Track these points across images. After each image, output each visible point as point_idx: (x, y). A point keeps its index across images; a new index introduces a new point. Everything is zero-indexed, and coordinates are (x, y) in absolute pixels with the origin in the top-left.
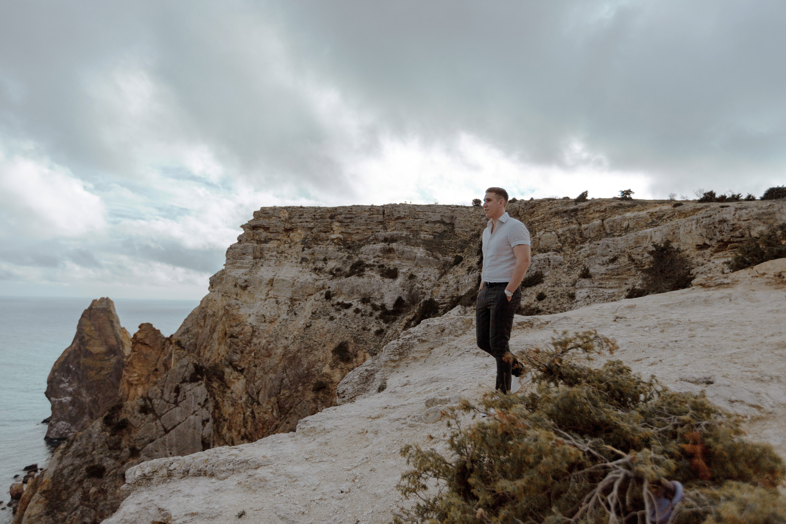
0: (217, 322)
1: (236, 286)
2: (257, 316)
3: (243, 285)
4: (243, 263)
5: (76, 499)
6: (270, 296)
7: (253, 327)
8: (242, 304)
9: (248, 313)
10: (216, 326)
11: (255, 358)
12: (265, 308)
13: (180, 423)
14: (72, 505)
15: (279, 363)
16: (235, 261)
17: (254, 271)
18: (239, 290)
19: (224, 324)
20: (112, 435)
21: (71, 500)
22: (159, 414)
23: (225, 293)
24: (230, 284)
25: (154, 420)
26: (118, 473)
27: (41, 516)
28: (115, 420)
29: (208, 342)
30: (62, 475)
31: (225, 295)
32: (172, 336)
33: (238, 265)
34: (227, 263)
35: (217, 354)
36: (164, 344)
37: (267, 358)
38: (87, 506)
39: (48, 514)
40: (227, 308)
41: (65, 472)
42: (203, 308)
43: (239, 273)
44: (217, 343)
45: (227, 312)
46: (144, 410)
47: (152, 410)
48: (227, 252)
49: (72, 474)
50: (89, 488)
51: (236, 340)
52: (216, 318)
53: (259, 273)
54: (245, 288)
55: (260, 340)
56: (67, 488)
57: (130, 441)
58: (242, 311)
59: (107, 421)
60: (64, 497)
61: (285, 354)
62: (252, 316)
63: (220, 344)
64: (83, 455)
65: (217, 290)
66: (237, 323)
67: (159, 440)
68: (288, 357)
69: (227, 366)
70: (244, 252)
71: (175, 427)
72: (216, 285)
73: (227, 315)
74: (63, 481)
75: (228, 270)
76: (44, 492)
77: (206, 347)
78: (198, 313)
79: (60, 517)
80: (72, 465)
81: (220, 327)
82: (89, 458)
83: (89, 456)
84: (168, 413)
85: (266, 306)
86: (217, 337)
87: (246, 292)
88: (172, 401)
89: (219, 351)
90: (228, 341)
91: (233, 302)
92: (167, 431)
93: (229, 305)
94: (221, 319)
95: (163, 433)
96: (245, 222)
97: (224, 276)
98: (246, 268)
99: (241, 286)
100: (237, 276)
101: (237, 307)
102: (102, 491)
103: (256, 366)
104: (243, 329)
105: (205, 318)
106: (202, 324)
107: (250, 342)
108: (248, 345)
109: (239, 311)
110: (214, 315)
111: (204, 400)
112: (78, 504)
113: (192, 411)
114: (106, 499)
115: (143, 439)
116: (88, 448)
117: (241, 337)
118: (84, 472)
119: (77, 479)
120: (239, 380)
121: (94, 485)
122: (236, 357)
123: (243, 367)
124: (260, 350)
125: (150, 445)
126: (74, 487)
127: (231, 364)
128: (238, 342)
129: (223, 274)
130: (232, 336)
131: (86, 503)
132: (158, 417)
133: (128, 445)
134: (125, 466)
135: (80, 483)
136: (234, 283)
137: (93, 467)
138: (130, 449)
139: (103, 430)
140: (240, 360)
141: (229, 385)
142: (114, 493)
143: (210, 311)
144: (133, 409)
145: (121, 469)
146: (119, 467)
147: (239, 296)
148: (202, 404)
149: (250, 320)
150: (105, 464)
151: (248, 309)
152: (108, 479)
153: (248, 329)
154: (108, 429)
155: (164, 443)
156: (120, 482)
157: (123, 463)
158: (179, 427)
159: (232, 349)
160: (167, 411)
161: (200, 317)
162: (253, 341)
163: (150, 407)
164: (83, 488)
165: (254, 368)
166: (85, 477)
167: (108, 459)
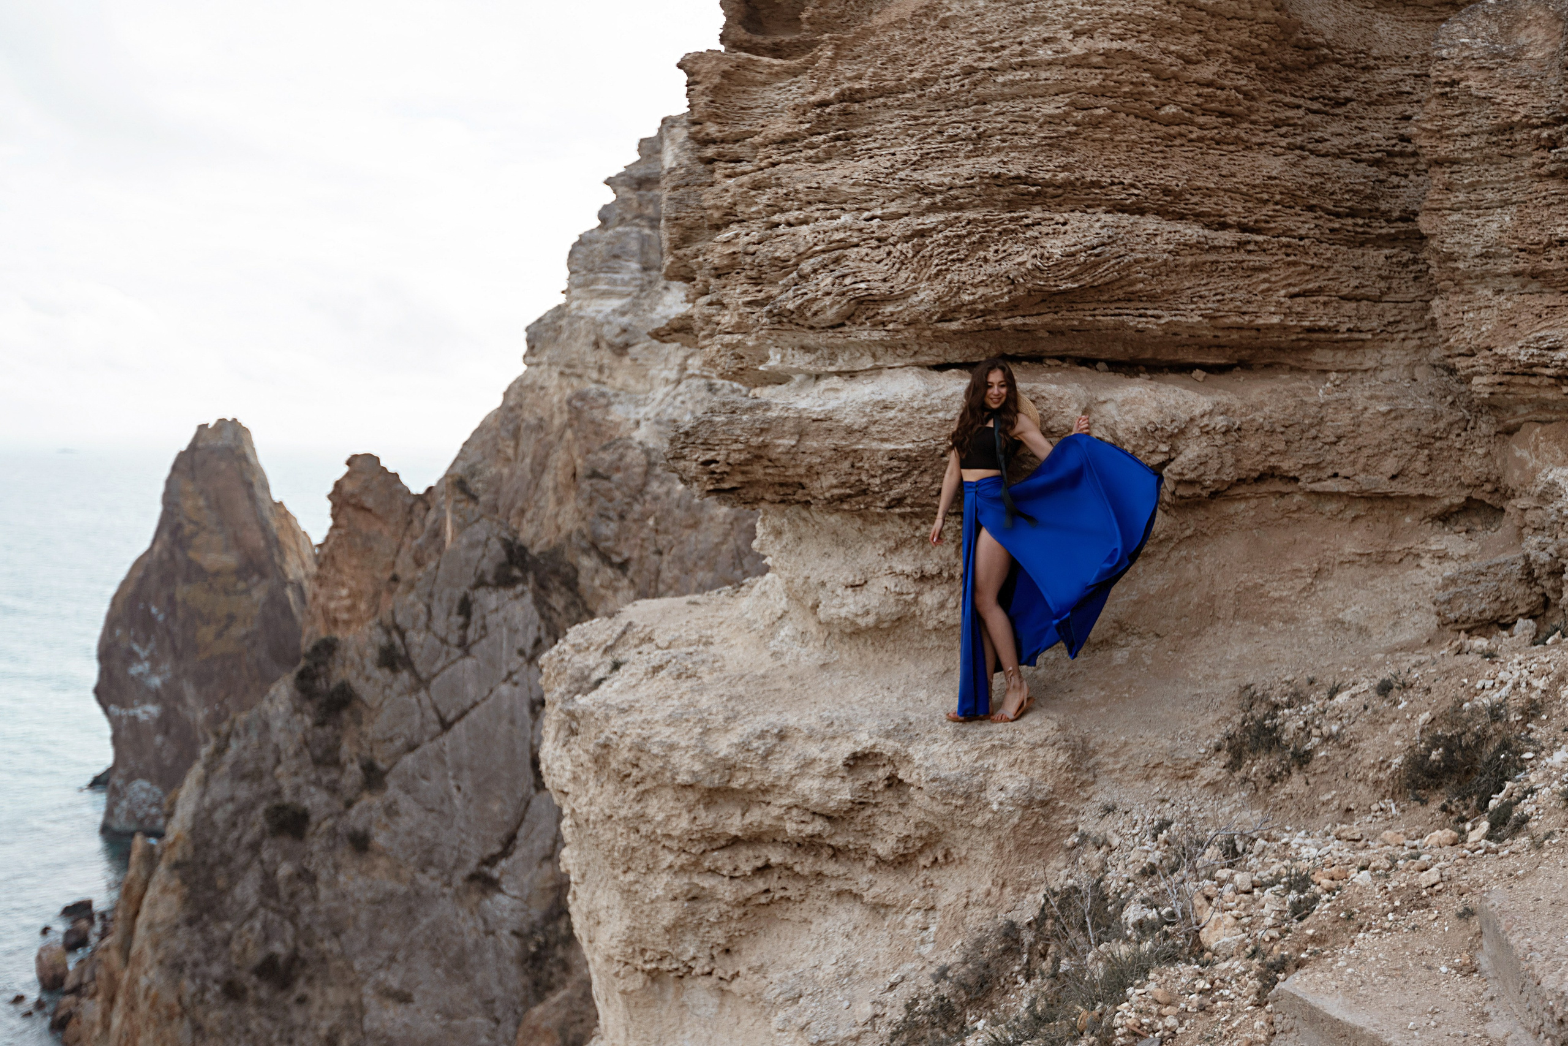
0: (551, 445)
1: (596, 345)
2: (658, 423)
3: (618, 341)
4: (614, 282)
5: (247, 890)
6: (690, 371)
7: (647, 452)
8: (617, 395)
9: (633, 417)
10: (547, 456)
11: (657, 531)
12: (677, 404)
13: (475, 704)
14: (243, 904)
16: (591, 276)
17: (645, 304)
18: (606, 356)
19: (568, 449)
20: (320, 724)
21: (238, 891)
22: (424, 676)
23: (569, 367)
24: (581, 340)
25: (415, 690)
26: (340, 829)
27: (177, 928)
28: (321, 684)
29: (527, 500)
30: (213, 826)
31: (568, 371)
32: (431, 489)
33: (602, 287)
34: (571, 283)
35: (553, 528)
36: (411, 511)
37: (687, 532)
38: (274, 910)
39: (190, 922)
40: (579, 404)
41: (220, 818)
42: (511, 409)
43: (603, 309)
44: (551, 497)
45: (576, 414)
46: (392, 659)
47: (408, 664)
48: (571, 253)
49: (234, 825)
50: (276, 865)
51: (606, 485)
52: (547, 434)
53: (659, 309)
54: (621, 350)
55: (668, 485)
56: (225, 860)
57: (360, 746)
58: (618, 413)
59: (305, 683)
60: (221, 883)
61: (733, 521)
62: (643, 424)
63: (560, 502)
64: (256, 776)
65: (545, 359)
66: (605, 442)
67: (428, 748)
68: (741, 528)
69: (585, 553)
70: (616, 251)
71: (463, 714)
72: (545, 347)
73: (576, 423)
74: (216, 841)
75: (574, 305)
77: (522, 512)
78: (497, 424)
79: (217, 933)
80: (232, 799)
81: (558, 458)
82: (268, 784)
83: (267, 779)
84: (446, 673)
85: (680, 398)
86: (551, 484)
87: (627, 361)
88: (454, 638)
89: (560, 520)
90: (586, 486)
91: (592, 388)
92: (446, 726)
93: (582, 396)
94: (561, 438)
95: (436, 727)
97: (563, 322)
98: (623, 295)
99: (611, 346)
100: (600, 317)
101: (603, 401)
102: (306, 876)
103: (660, 553)
104: (621, 457)
105: (516, 435)
106: (510, 452)
107: (641, 491)
108: (636, 500)
109: (608, 413)
110: (541, 426)
111: (531, 642)
112: (253, 901)
113: (504, 673)
114: (315, 897)
115: (391, 740)
116: (264, 759)
117: (617, 477)
118: (262, 819)
119: (248, 838)
120: (616, 590)
121: (287, 856)
122: (608, 529)
123: (626, 555)
124: (669, 512)
125: (409, 760)
126: (242, 858)
127: (594, 547)
128: (610, 490)
129: (560, 318)
130: (594, 475)
131: (272, 903)
132: (422, 683)
133: (358, 755)
134: (353, 812)
135: (255, 847)
136: (593, 338)
137: (281, 809)
138: (363, 768)
139: (297, 710)
140: (617, 538)
141: (591, 606)
142: (332, 883)
143: (529, 418)
144: (362, 657)
145: (345, 818)
146: (340, 814)
147: (607, 372)
148: (529, 652)
149: (639, 435)
150: (307, 803)
151: (632, 408)
152: (316, 844)
153: (635, 457)
154: (308, 706)
155: (440, 757)
156: (344, 853)
157: (349, 804)
158: (473, 714)
159: (595, 507)
160: (444, 668)
161: (503, 434)
162: (649, 489)
163: (403, 652)
164: (262, 862)
165: (656, 557)
166: (263, 834)
167: (313, 789)
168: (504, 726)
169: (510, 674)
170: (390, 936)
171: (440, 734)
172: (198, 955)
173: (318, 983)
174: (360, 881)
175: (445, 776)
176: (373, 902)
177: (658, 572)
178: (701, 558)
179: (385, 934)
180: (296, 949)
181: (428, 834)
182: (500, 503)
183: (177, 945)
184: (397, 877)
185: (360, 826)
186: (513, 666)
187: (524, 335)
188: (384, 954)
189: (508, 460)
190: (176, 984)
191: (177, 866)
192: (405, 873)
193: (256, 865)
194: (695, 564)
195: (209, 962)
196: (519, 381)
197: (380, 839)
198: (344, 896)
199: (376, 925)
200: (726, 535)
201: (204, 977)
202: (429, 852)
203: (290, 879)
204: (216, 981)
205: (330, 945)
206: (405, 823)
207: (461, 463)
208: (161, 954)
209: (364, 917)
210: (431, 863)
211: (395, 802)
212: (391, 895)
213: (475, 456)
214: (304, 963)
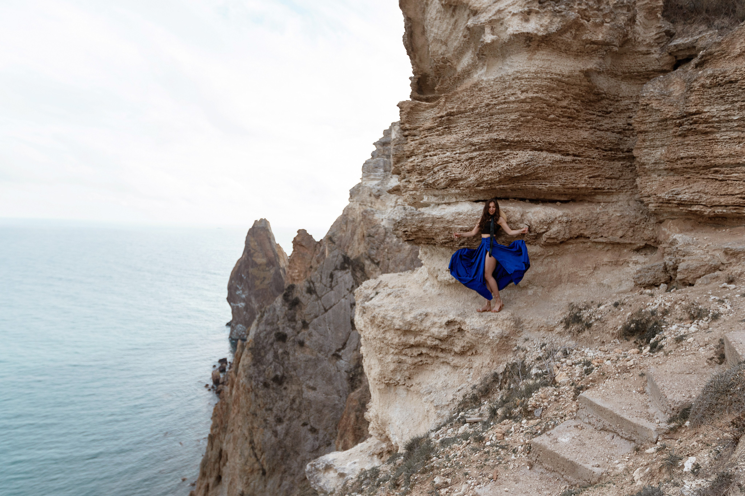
0: (357, 227)
1: (370, 195)
2: (389, 220)
3: (377, 194)
4: (376, 176)
5: (270, 356)
6: (398, 203)
7: (385, 229)
8: (376, 211)
9: (381, 218)
10: (355, 230)
11: (388, 253)
12: (394, 213)
13: (334, 304)
14: (269, 360)
15: (408, 257)
16: (369, 174)
17: (385, 182)
18: (373, 199)
19: (362, 228)
20: (290, 309)
21: (267, 356)
22: (320, 296)
23: (362, 202)
24: (366, 194)
25: (317, 300)
26: (296, 340)
27: (250, 366)
28: (290, 298)
29: (350, 243)
30: (260, 337)
31: (362, 203)
32: (321, 240)
33: (372, 177)
34: (363, 176)
35: (357, 252)
36: (316, 247)
37: (397, 253)
38: (277, 362)
39: (254, 365)
40: (365, 214)
41: (262, 335)
42: (345, 215)
43: (372, 184)
44: (357, 243)
45: (364, 217)
46: (310, 291)
47: (315, 292)
48: (363, 167)
49: (266, 337)
50: (278, 350)
51: (373, 239)
52: (356, 223)
53: (389, 184)
54: (378, 197)
55: (391, 239)
56: (264, 348)
57: (301, 316)
58: (377, 216)
59: (286, 297)
60: (263, 354)
61: (412, 249)
62: (384, 220)
63: (359, 244)
64: (272, 324)
65: (355, 200)
66: (373, 226)
67: (321, 317)
68: (414, 251)
69: (367, 259)
70: (376, 166)
71: (331, 307)
72: (354, 196)
73: (364, 220)
74: (261, 342)
75: (364, 182)
77: (348, 247)
78: (341, 220)
79: (261, 368)
80: (265, 330)
81: (359, 231)
82: (275, 326)
83: (275, 325)
84: (326, 295)
85: (395, 212)
86: (357, 238)
87: (379, 200)
88: (328, 285)
89: (359, 249)
90: (367, 239)
91: (369, 209)
92: (326, 311)
93: (366, 211)
94: (360, 224)
95: (323, 311)
96: (377, 140)
97: (360, 188)
98: (378, 180)
99: (375, 196)
100: (371, 187)
102: (286, 353)
103: (389, 259)
104: (378, 230)
105: (346, 223)
106: (345, 229)
107: (383, 241)
108: (382, 243)
109: (373, 216)
110: (354, 221)
111: (351, 286)
112: (271, 360)
113: (343, 295)
114: (289, 359)
115: (310, 314)
116: (274, 319)
117: (376, 236)
118: (274, 336)
119: (270, 341)
120: (376, 271)
121: (281, 347)
122: (374, 252)
123: (379, 260)
124: (392, 247)
125: (315, 320)
126: (268, 347)
127: (369, 257)
128: (374, 240)
129: (359, 187)
130: (369, 236)
131: (277, 360)
132: (319, 298)
133: (301, 318)
134: (299, 335)
135: (272, 344)
136: (369, 193)
137: (279, 333)
138: (302, 322)
139: (284, 305)
140: (376, 255)
141: (368, 276)
142: (294, 355)
143: (350, 218)
144: (302, 290)
145: (297, 337)
147: (373, 204)
148: (350, 289)
149: (383, 223)
150: (286, 332)
151: (381, 215)
152: (289, 344)
153: (381, 230)
154: (287, 304)
155: (324, 320)
156: (297, 347)
157: (298, 333)
158: (334, 307)
159: (370, 245)
160: (325, 294)
161: (343, 223)
162: (386, 240)
163: (313, 289)
164: (274, 349)
165: (387, 261)
166: (274, 341)
167: (288, 328)
168: (343, 311)
169: (345, 296)
170: (310, 371)
171: (324, 313)
172: (256, 375)
173: (290, 384)
174: (301, 355)
175: (326, 325)
176: (306, 361)
177: (388, 266)
178: (401, 261)
179: (309, 370)
180: (284, 374)
181: (321, 342)
182: (342, 244)
183: (251, 371)
184: (312, 354)
185: (301, 339)
186: (345, 293)
187: (349, 192)
188: (309, 376)
189: (344, 231)
190: (250, 382)
191: (250, 349)
192: (314, 353)
193: (272, 349)
194: (399, 263)
195: (259, 376)
196: (348, 206)
197: (307, 343)
198: (297, 359)
199: (306, 368)
200: (409, 254)
201: (258, 381)
202: (321, 347)
203: (282, 354)
204: (261, 382)
205: (293, 373)
206: (314, 338)
207: (330, 232)
208: (246, 374)
209: (303, 365)
210: (322, 350)
211: (311, 333)
212: (310, 359)
213: (334, 230)
214: (286, 378)
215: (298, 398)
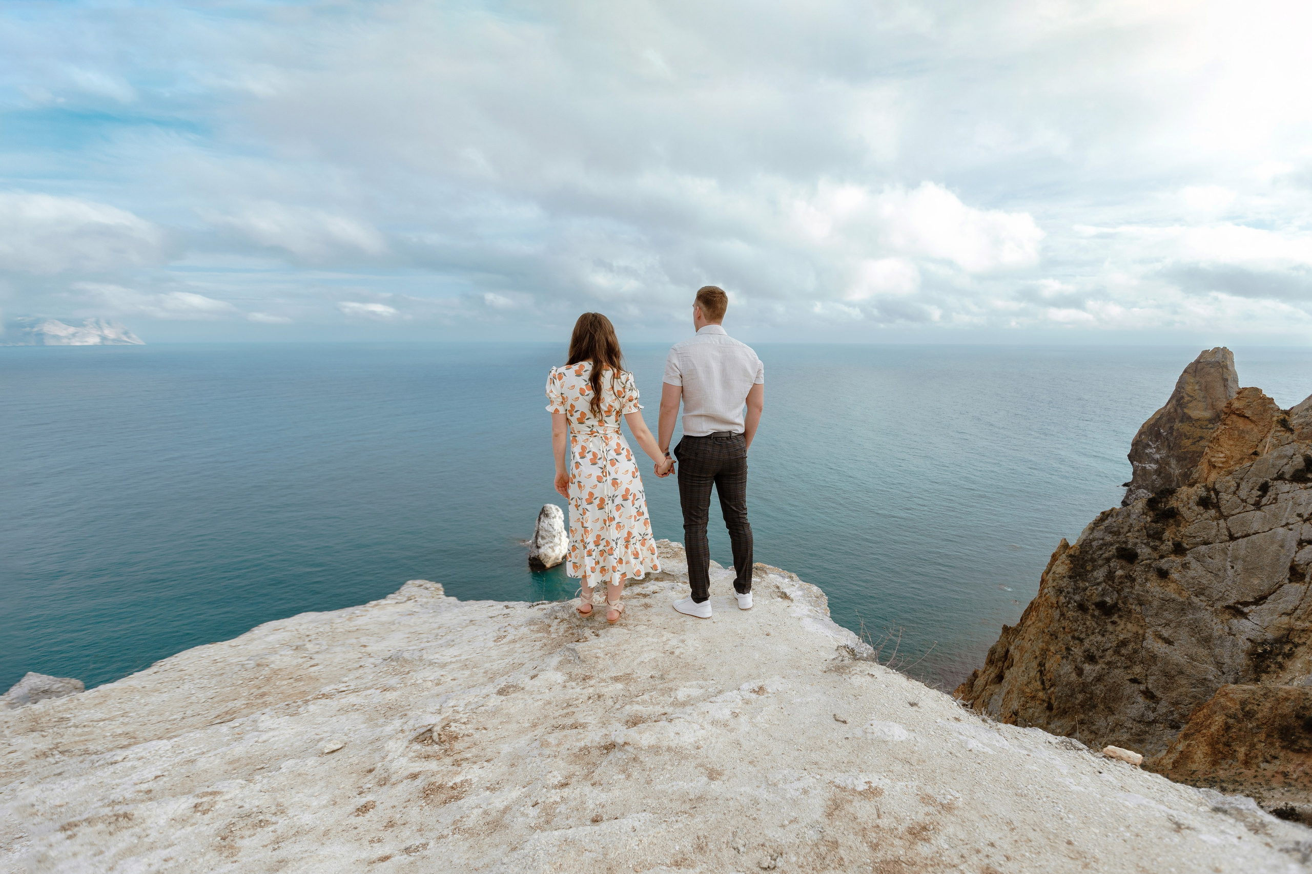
13: (1258, 533)
14: (1096, 579)
20: (1156, 521)
21: (1095, 573)
22: (1225, 513)
25: (1217, 519)
26: (1154, 566)
27: (1064, 577)
28: (1161, 505)
30: (1091, 546)
38: (1110, 586)
39: (1070, 577)
41: (1095, 544)
46: (1207, 503)
47: (1216, 506)
49: (1101, 549)
50: (1116, 569)
56: (1093, 560)
57: (1176, 535)
59: (1152, 503)
60: (1089, 568)
64: (1117, 533)
67: (1218, 546)
71: (1248, 535)
74: (1091, 552)
76: (1071, 556)
79: (1081, 584)
80: (1103, 538)
82: (1122, 538)
83: (1122, 536)
84: (1242, 515)
88: (1251, 501)
92: (1233, 538)
95: (1227, 538)
102: (1130, 578)
112: (1101, 579)
113: (1283, 523)
114: (1132, 587)
115: (1195, 537)
116: (1123, 528)
118: (1114, 551)
119: (1106, 555)
121: (1122, 568)
125: (1203, 548)
126: (1100, 562)
131: (1110, 583)
132: (1222, 517)
133: (1173, 539)
134: (1163, 561)
135: (1108, 560)
137: (1125, 549)
138: (1173, 544)
139: (1145, 514)
142: (1143, 584)
144: (1189, 499)
145: (1158, 562)
146: (1155, 559)
150: (1139, 551)
152: (1139, 567)
154: (1151, 513)
155: (1224, 551)
156: (1152, 575)
157: (1162, 557)
158: (1254, 537)
160: (1239, 513)
163: (1215, 501)
164: (1110, 566)
166: (1113, 556)
167: (1143, 546)
168: (1275, 547)
169: (1288, 524)
170: (1169, 616)
171: (1229, 541)
172: (1070, 589)
173: (1124, 619)
174: (1159, 588)
175: (1225, 560)
176: (1163, 599)
179: (1166, 614)
180: (1116, 603)
181: (1205, 581)
183: (1064, 583)
184: (1180, 593)
185: (1165, 567)
186: (1291, 521)
188: (1164, 621)
190: (1058, 596)
192: (1185, 594)
193: (1106, 566)
195: (1074, 593)
197: (1175, 575)
198: (1148, 591)
199: (1162, 608)
201: (1071, 598)
202: (1204, 589)
203: (1121, 577)
204: (1075, 602)
206: (1191, 573)
209: (1156, 603)
210: (1203, 594)
211: (1189, 563)
212: (1174, 600)
214: (1120, 609)
215: (1133, 644)
